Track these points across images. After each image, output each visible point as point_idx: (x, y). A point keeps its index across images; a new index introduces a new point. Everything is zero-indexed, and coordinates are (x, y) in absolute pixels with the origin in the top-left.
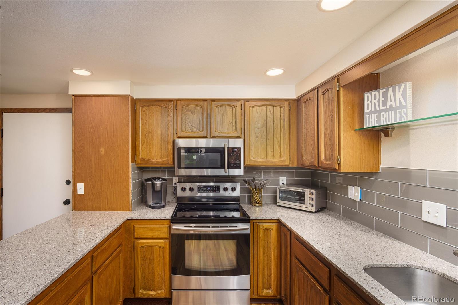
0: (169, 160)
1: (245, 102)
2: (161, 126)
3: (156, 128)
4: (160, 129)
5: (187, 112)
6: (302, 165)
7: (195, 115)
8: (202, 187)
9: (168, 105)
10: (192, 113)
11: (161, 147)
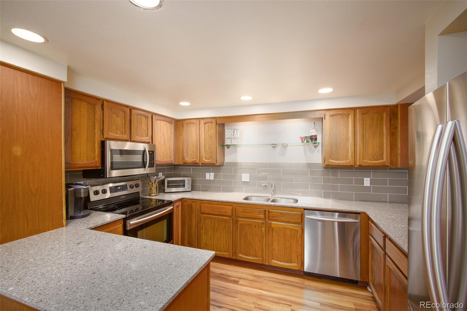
0: (97, 162)
1: (153, 115)
2: (87, 124)
3: (81, 126)
4: (86, 128)
5: (113, 114)
6: (184, 163)
7: (119, 118)
8: (114, 187)
9: (96, 103)
10: (117, 116)
11: (87, 148)
